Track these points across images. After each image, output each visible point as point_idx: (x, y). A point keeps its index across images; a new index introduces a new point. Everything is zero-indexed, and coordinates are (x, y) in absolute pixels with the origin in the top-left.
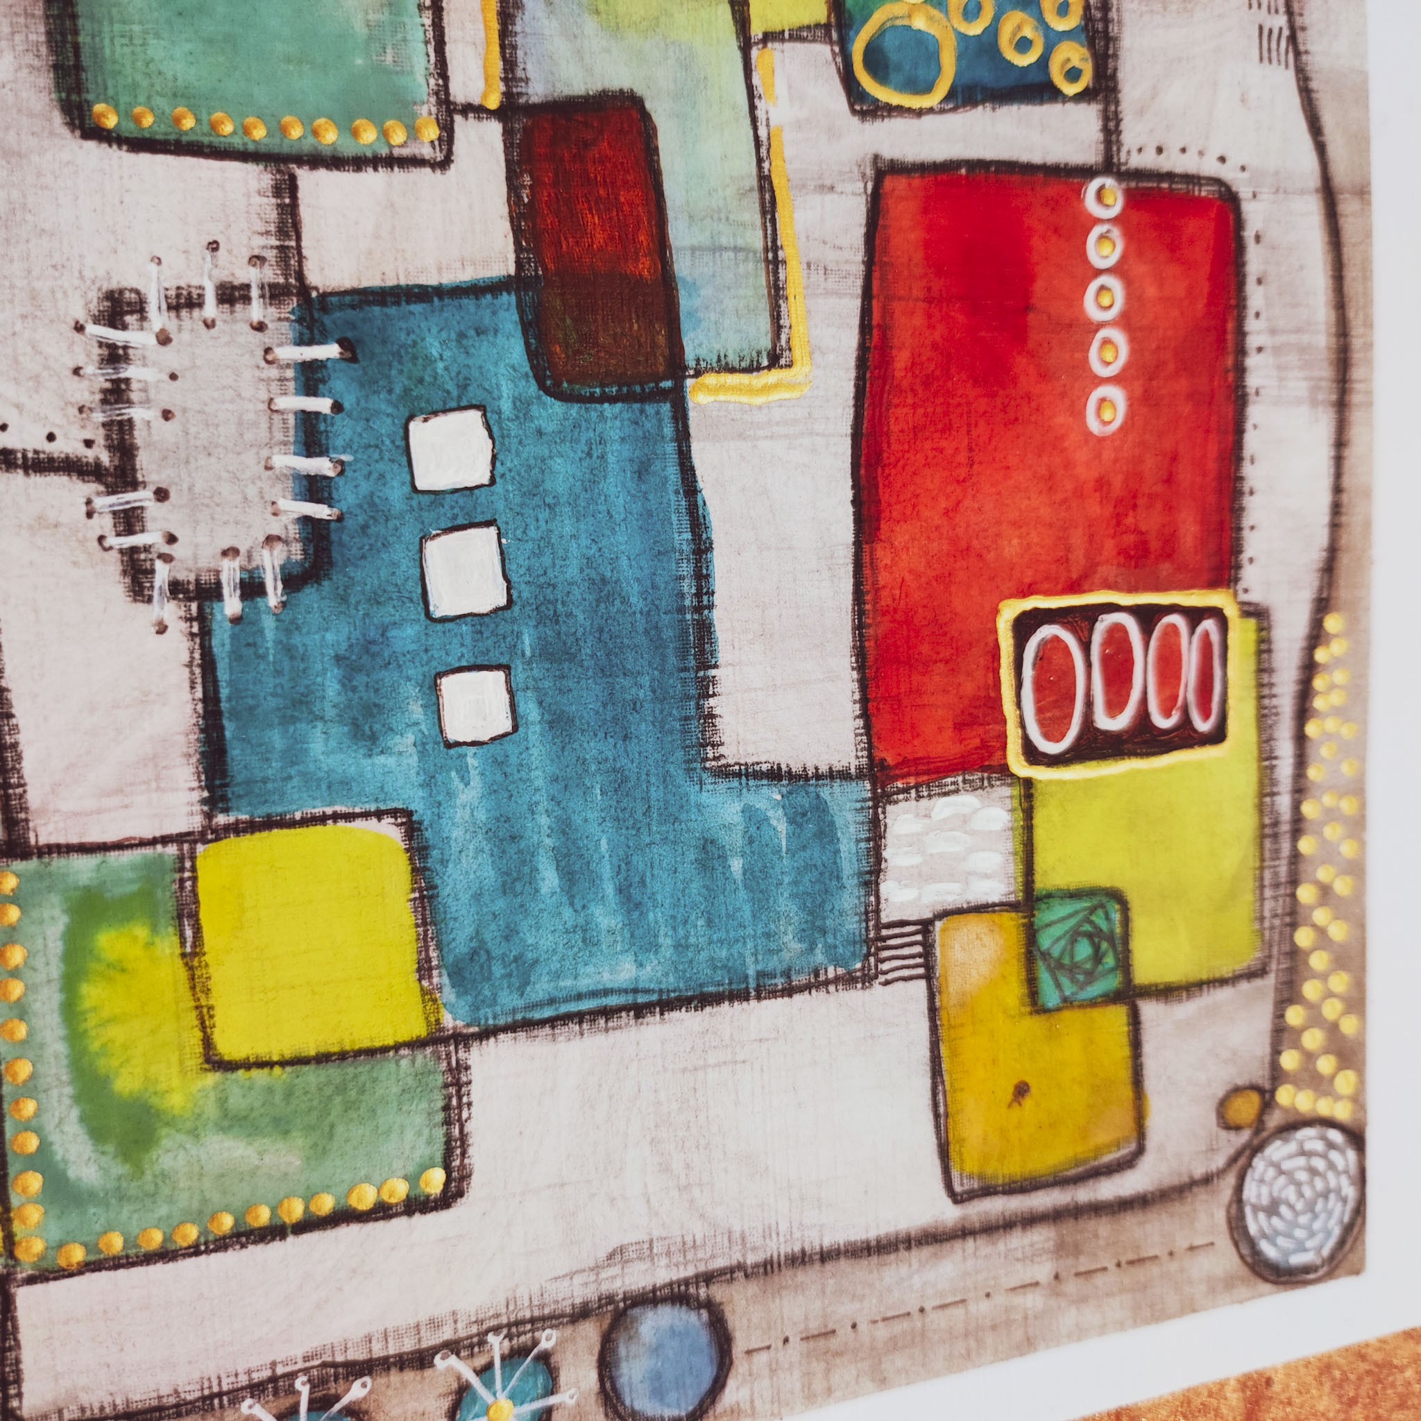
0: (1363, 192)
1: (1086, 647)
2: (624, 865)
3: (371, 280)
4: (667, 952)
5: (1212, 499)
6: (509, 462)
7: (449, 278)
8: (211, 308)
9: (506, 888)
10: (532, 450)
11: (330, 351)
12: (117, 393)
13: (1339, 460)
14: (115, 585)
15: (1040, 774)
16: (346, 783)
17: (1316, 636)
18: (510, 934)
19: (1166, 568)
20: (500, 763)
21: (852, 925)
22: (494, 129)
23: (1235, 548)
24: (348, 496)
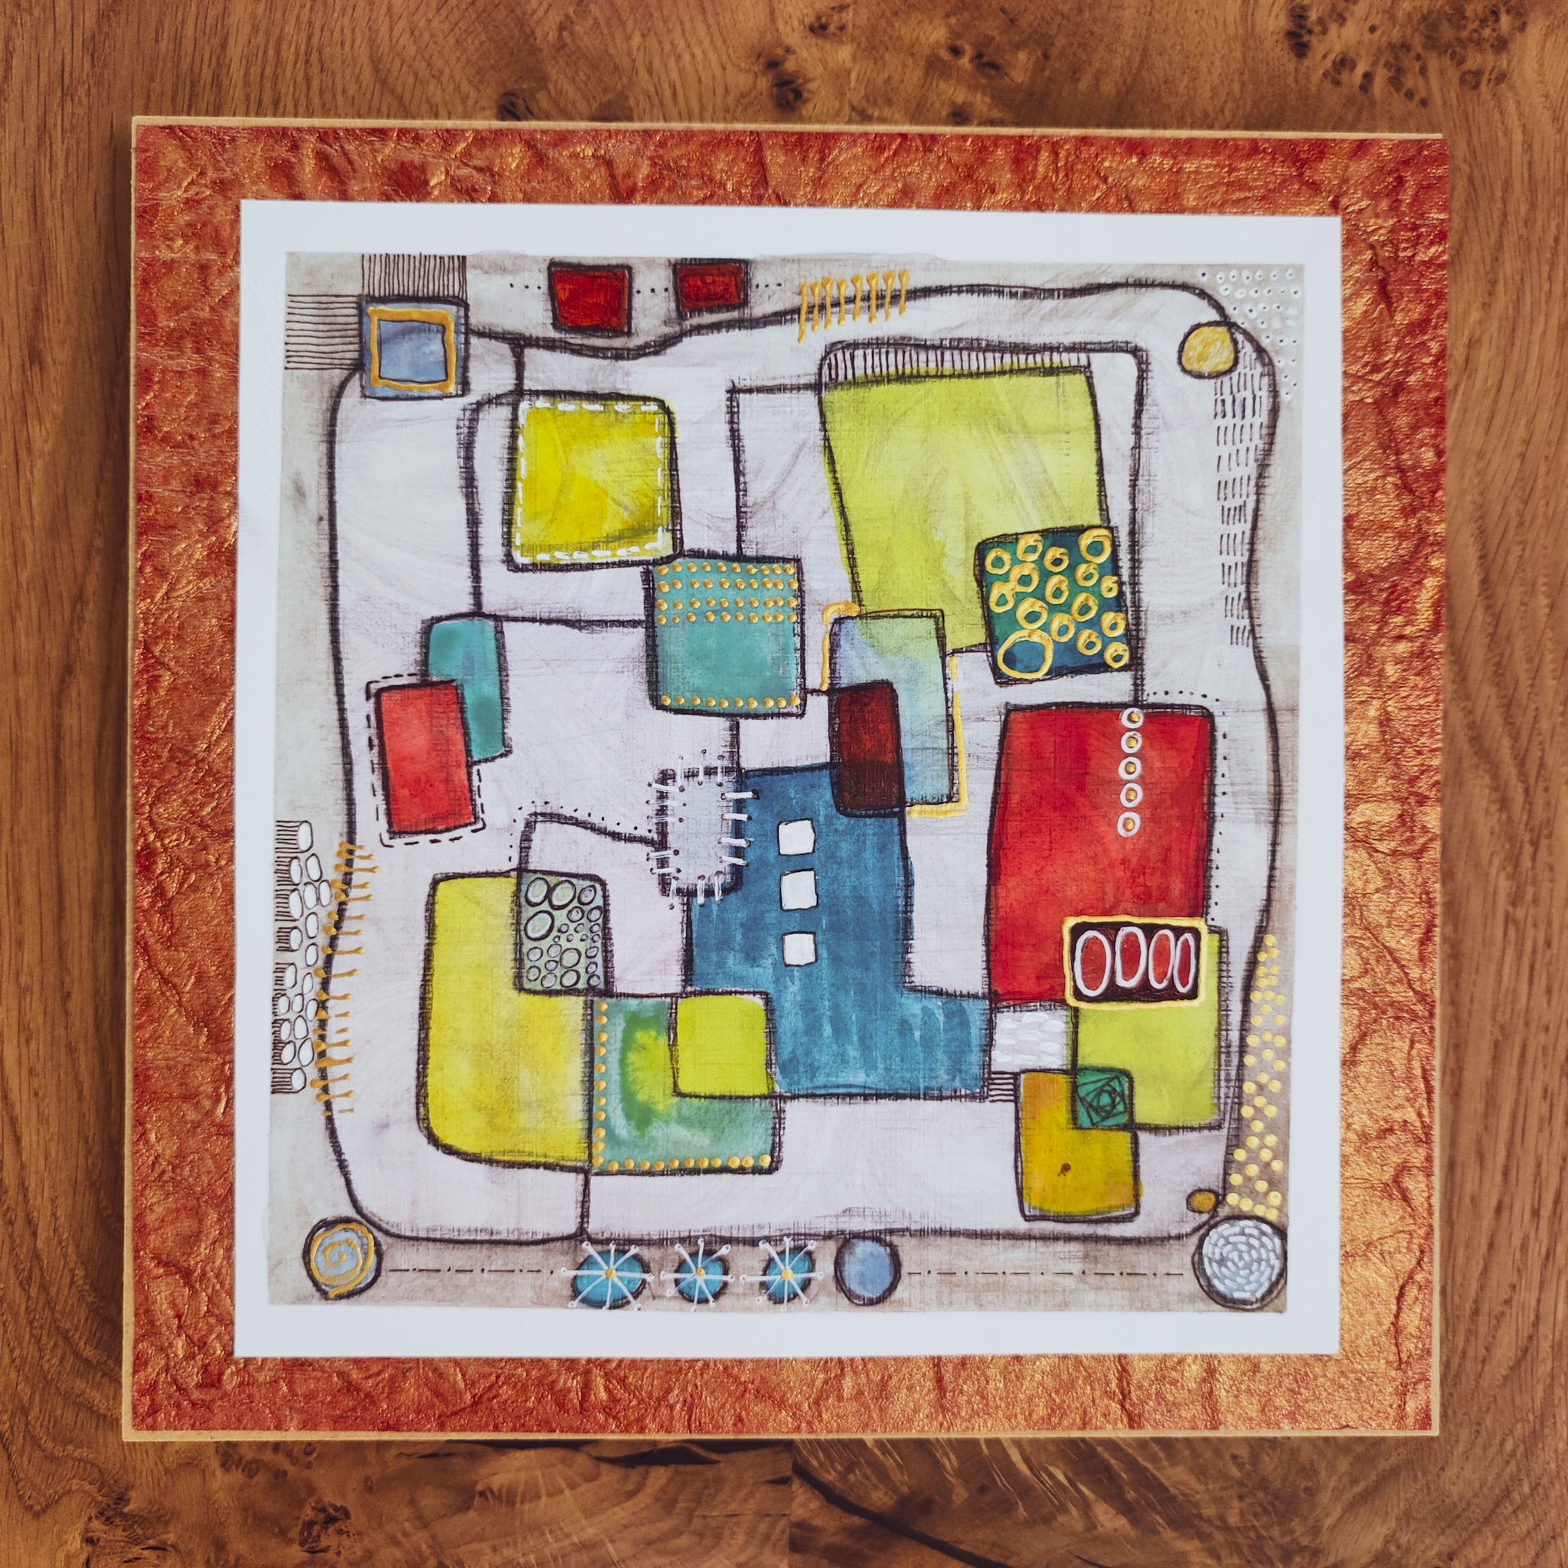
0: (1293, 710)
1: (1113, 944)
2: (862, 1028)
3: (767, 765)
4: (881, 1071)
5: (1192, 871)
6: (822, 843)
7: (800, 764)
8: (701, 777)
9: (807, 1032)
10: (833, 838)
11: (749, 795)
12: (662, 811)
13: (1273, 853)
14: (656, 889)
15: (1082, 1005)
16: (741, 978)
17: (1258, 945)
18: (808, 1053)
19: (1161, 906)
20: (809, 976)
21: (976, 1070)
22: (824, 699)
23: (1207, 897)
24: (751, 855)
